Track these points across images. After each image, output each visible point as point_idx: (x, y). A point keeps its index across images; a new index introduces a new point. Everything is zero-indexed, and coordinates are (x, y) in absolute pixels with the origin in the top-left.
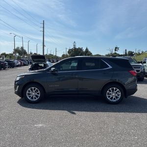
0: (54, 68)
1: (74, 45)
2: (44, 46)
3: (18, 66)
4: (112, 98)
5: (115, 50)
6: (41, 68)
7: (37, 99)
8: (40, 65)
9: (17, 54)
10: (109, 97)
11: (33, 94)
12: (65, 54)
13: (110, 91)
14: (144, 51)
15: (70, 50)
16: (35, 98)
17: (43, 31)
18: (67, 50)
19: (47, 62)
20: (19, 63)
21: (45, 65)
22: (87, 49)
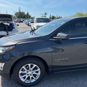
1: (19, 10)
11: (30, 73)
14: (60, 16)
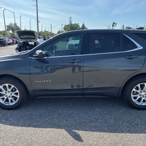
0: (40, 51)
1: (70, 21)
2: (38, 22)
3: (9, 44)
4: (139, 100)
5: (113, 26)
6: (32, 46)
7: (14, 102)
8: (30, 43)
9: (11, 32)
10: (135, 98)
11: (8, 94)
12: (61, 30)
13: (137, 88)
15: (66, 26)
16: (12, 101)
17: (37, 5)
18: (63, 27)
19: (38, 40)
20: (11, 41)
21: (35, 43)
22: (83, 25)
